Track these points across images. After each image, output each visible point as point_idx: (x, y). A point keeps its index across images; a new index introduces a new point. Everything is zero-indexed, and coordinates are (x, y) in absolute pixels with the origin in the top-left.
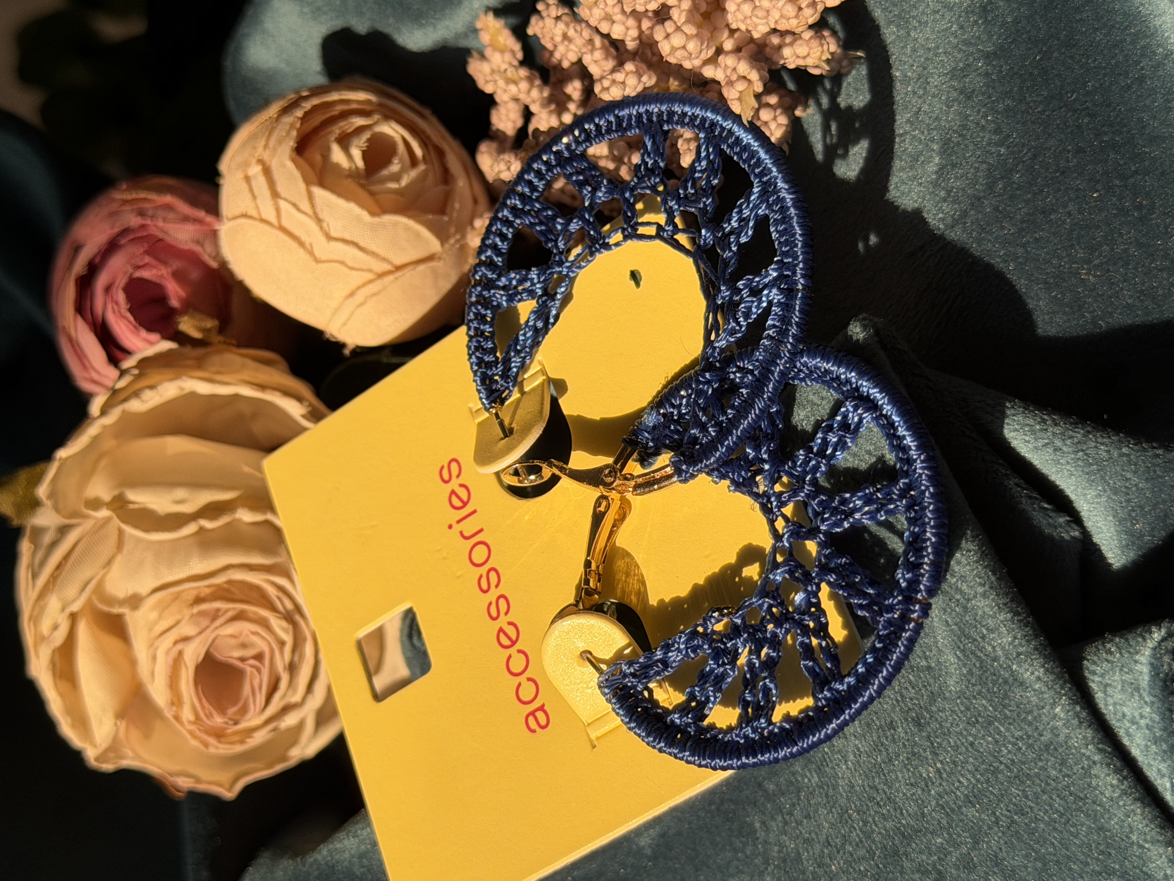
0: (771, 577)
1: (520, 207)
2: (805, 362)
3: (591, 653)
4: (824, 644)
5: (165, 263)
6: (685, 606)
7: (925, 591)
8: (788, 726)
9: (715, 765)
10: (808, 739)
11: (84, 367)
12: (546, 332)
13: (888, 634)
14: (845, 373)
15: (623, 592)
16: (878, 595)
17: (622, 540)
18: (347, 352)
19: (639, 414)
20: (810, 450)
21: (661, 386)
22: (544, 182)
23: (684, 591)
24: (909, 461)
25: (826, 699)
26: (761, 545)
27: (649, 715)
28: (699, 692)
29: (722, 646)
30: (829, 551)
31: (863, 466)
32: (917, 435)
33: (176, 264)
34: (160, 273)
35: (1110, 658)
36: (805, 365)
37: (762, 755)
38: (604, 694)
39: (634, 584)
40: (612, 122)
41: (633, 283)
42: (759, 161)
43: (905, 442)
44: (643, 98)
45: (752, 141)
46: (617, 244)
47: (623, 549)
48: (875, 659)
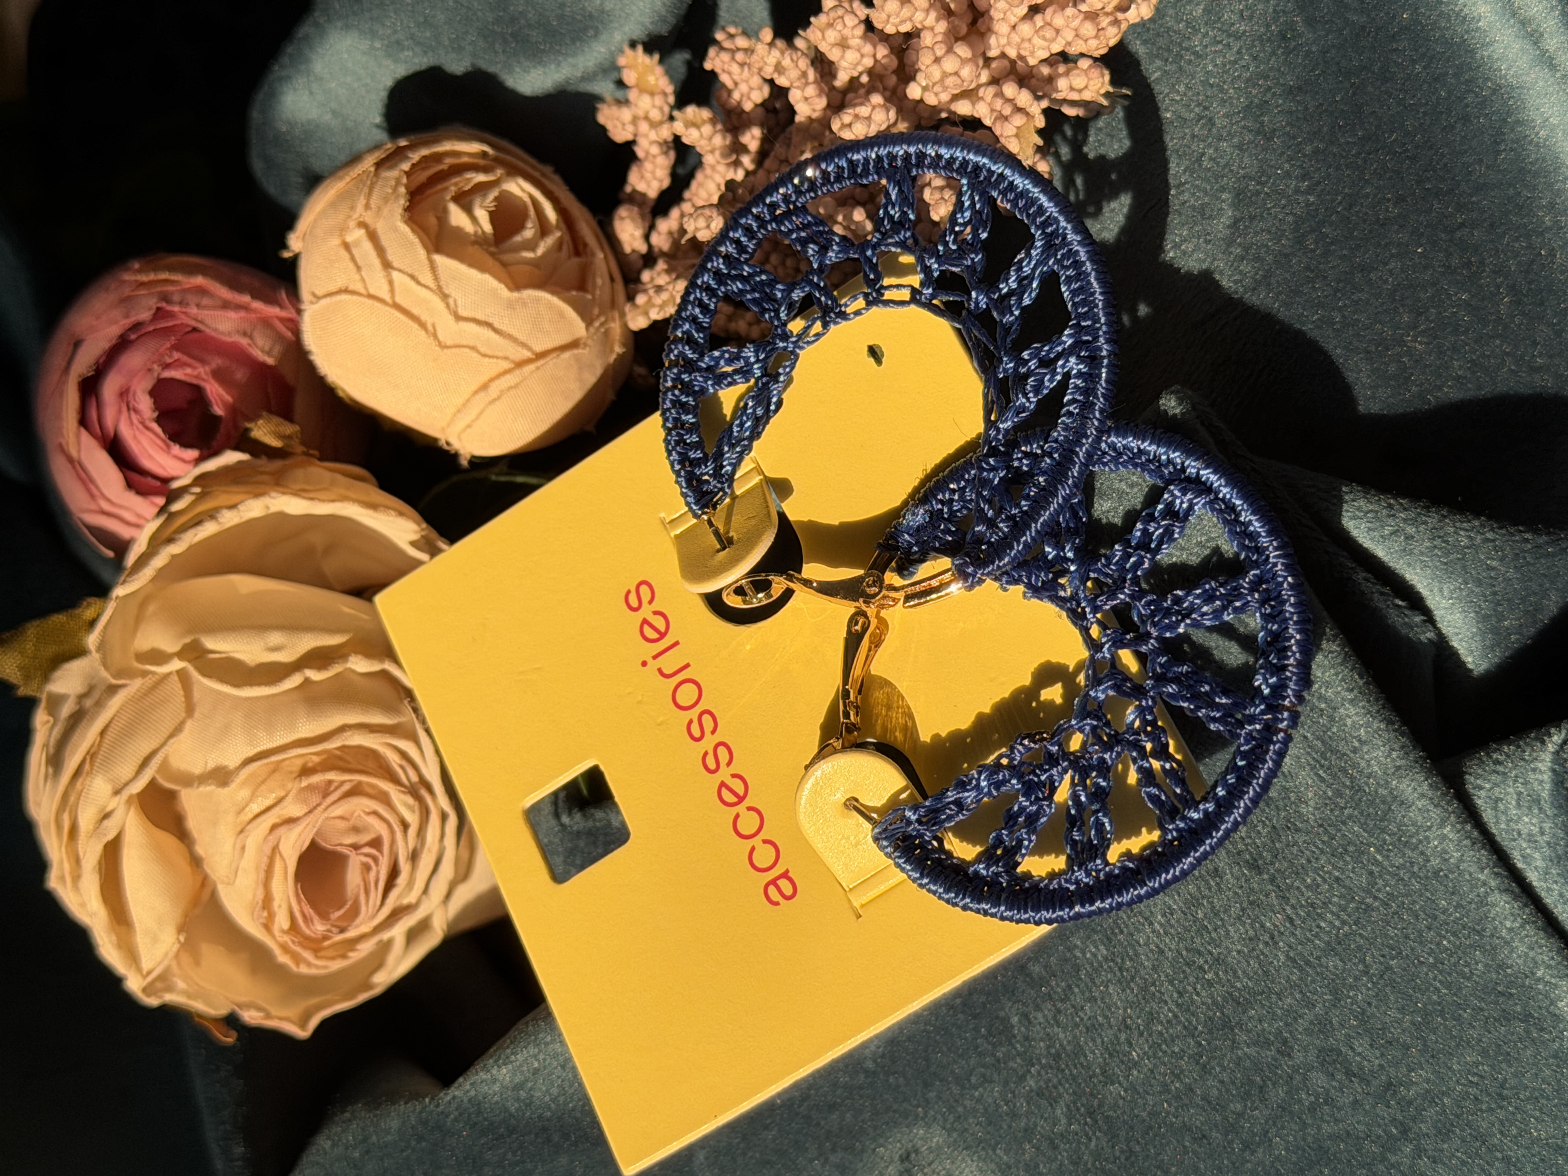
0: (1092, 693)
1: (725, 271)
2: (1113, 442)
3: (856, 800)
4: (1168, 766)
5: (203, 361)
6: (968, 740)
7: (1294, 696)
8: (1131, 865)
9: (1040, 918)
10: (1160, 876)
11: (92, 496)
12: (767, 422)
13: (1251, 750)
14: (1165, 453)
15: (885, 729)
16: (1235, 704)
17: (877, 668)
18: (464, 463)
19: (896, 514)
20: (1127, 544)
21: (918, 481)
22: (754, 242)
23: (964, 722)
24: (1259, 550)
25: (1178, 830)
26: (1062, 661)
27: (944, 867)
28: (1007, 836)
29: (1036, 779)
30: (1165, 659)
31: (1194, 560)
32: (1265, 519)
33: (217, 362)
34: (195, 373)
35: (1500, 768)
36: (1113, 446)
37: (1103, 901)
38: (882, 848)
39: (897, 718)
40: (843, 168)
41: (872, 360)
42: (1041, 210)
43: (1251, 528)
44: (884, 138)
45: (1030, 187)
46: (858, 313)
47: (880, 678)
48: (1238, 778)
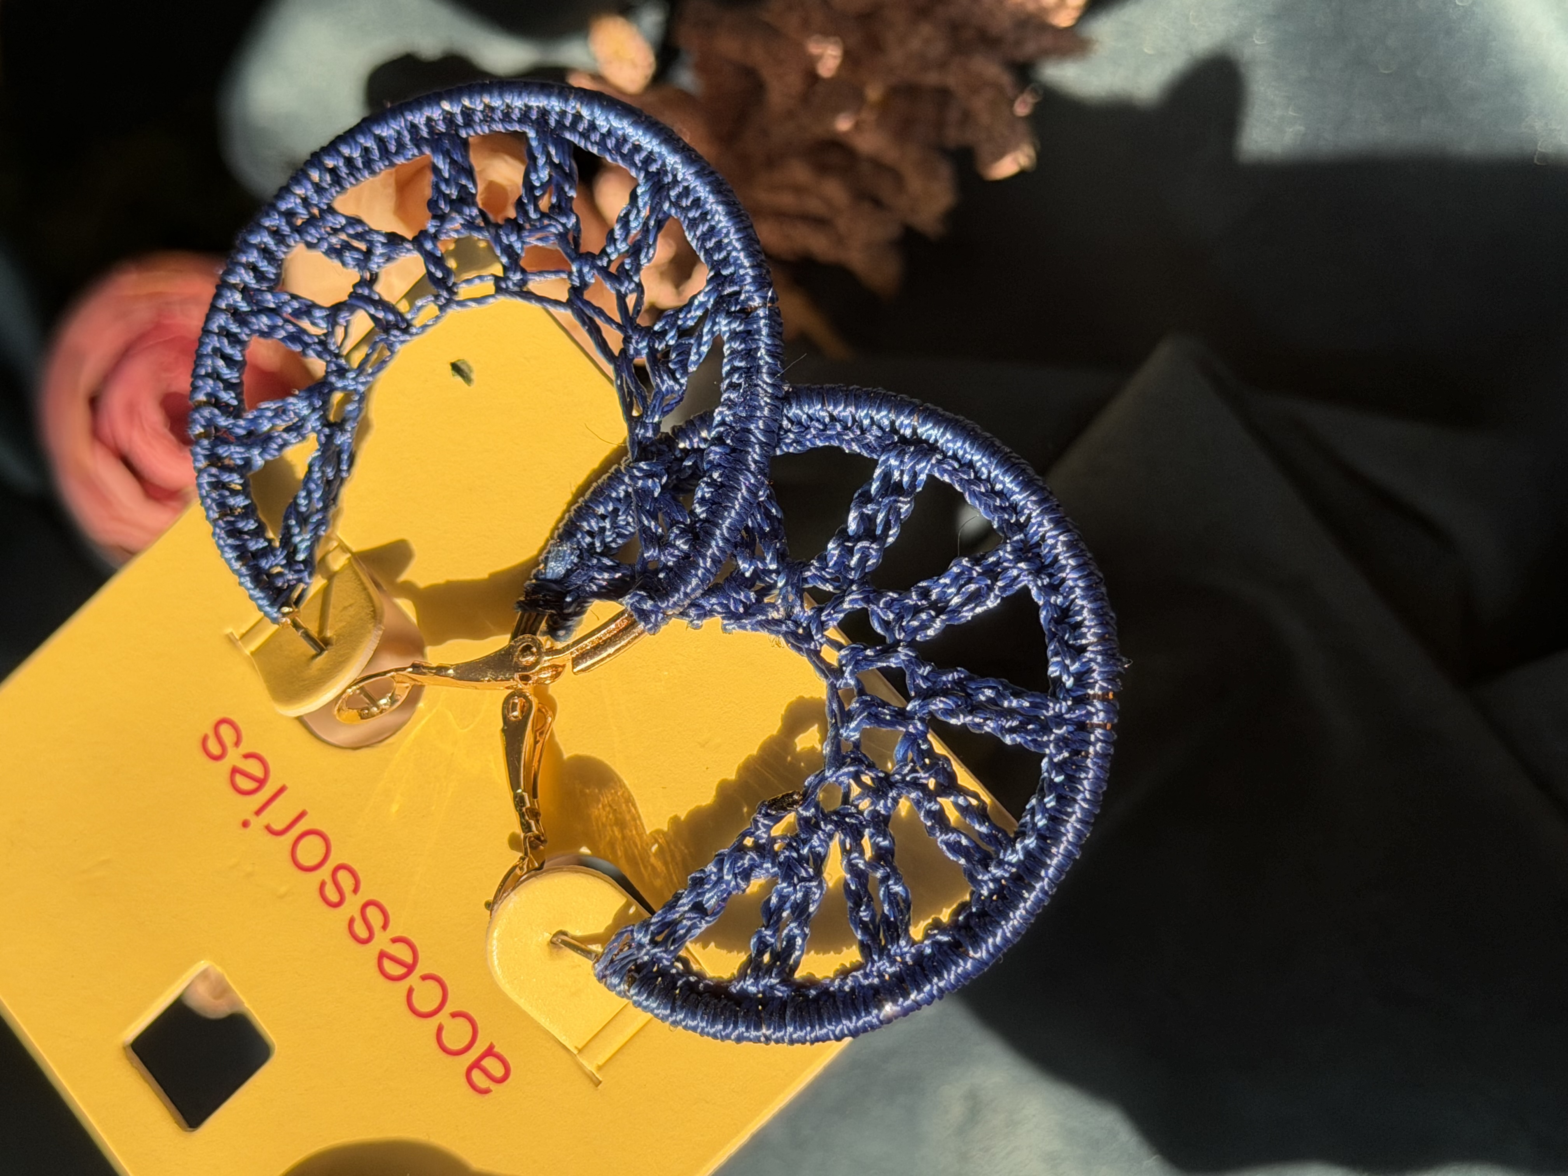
0: (843, 733)
1: (246, 308)
3: (564, 933)
4: (961, 802)
7: (1104, 678)
8: (945, 939)
10: (986, 942)
12: (342, 485)
13: (1068, 758)
14: (866, 415)
19: (535, 562)
20: (843, 536)
22: (276, 263)
25: (995, 880)
28: (771, 936)
30: (928, 668)
36: (796, 421)
37: (919, 991)
38: (611, 987)
41: (459, 379)
43: (999, 486)
45: (617, 123)
46: (429, 324)
48: (1059, 798)
